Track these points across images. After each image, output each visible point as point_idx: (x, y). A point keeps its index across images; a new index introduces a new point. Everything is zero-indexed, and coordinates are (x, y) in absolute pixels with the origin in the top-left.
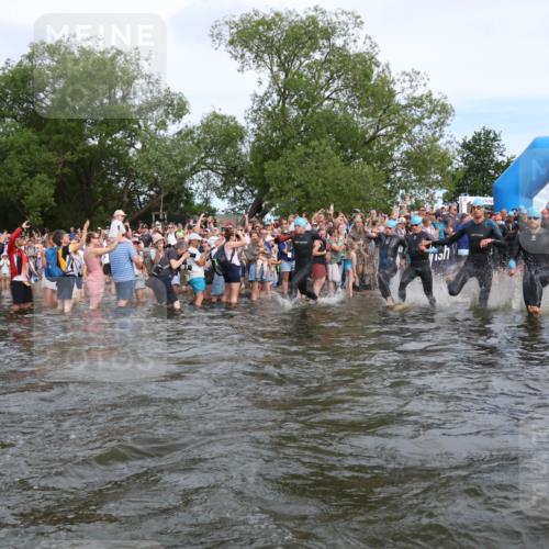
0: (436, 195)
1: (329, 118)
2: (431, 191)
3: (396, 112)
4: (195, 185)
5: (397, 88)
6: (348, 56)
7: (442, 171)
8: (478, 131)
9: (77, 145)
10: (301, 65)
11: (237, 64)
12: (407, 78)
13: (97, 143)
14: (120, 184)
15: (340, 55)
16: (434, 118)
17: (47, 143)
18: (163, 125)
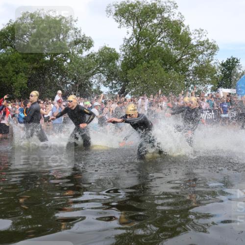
0: (208, 88)
1: (160, 50)
2: (206, 86)
3: (191, 48)
4: (94, 80)
5: (192, 37)
6: (170, 21)
7: (212, 76)
8: (229, 58)
9: (40, 60)
10: (147, 25)
11: (118, 24)
12: (197, 32)
13: (49, 59)
14: (58, 79)
15: (166, 21)
16: (209, 51)
17: (26, 58)
18: (81, 52)
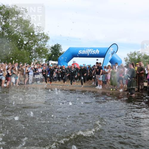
0: (43, 60)
1: (16, 36)
6: (22, 20)
7: (45, 54)
8: (56, 44)
10: (9, 21)
12: (38, 28)
15: (20, 19)
